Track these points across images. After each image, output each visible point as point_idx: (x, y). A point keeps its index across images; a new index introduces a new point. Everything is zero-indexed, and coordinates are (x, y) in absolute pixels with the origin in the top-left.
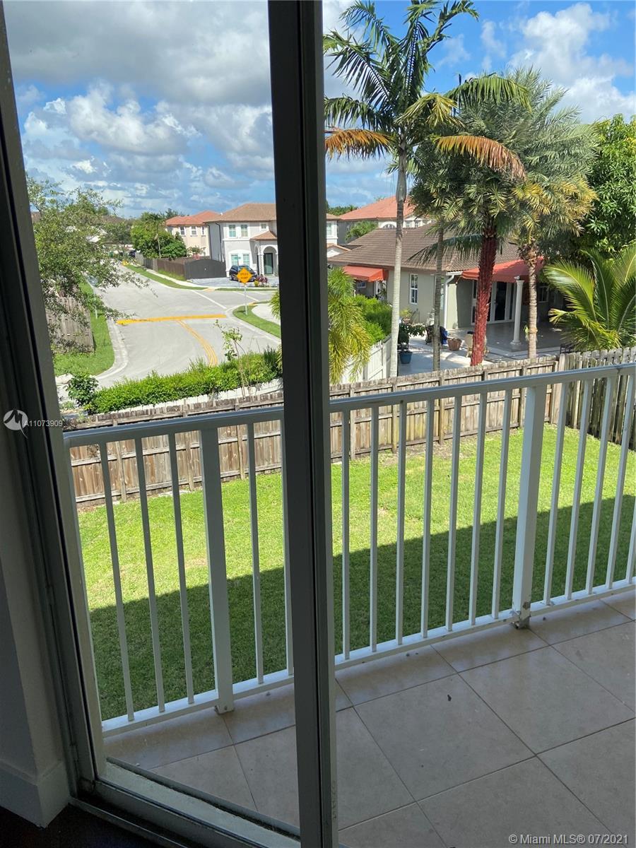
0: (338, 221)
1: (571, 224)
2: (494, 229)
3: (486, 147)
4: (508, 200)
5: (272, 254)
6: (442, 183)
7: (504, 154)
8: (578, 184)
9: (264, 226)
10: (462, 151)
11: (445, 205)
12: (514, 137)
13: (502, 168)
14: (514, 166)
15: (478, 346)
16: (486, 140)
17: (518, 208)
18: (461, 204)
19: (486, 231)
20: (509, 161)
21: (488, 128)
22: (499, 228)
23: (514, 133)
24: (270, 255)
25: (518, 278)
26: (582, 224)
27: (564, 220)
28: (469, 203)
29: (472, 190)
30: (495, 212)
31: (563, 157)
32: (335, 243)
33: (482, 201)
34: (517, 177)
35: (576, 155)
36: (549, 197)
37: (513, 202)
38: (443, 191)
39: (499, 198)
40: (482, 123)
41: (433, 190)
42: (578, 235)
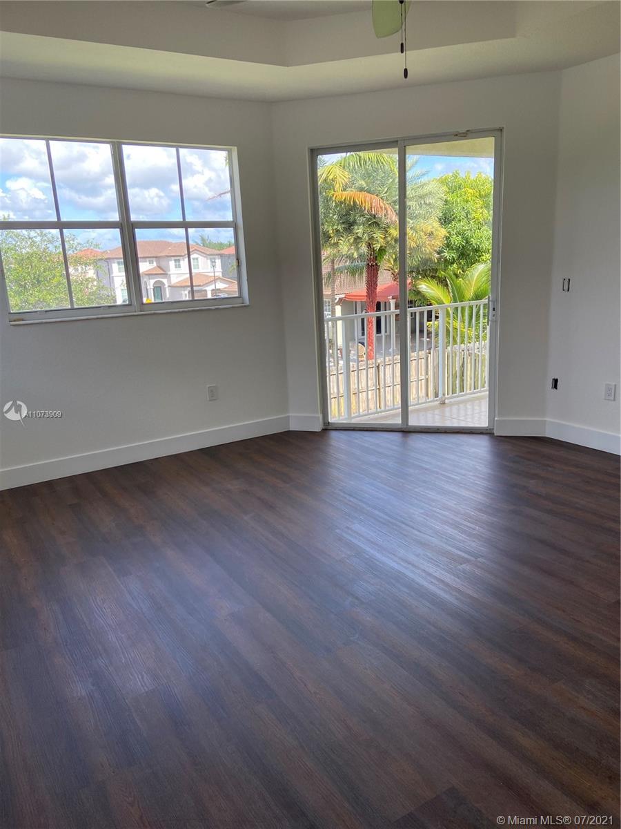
0: (221, 255)
1: (430, 253)
2: (376, 258)
3: (368, 199)
4: (386, 237)
5: (160, 287)
6: (338, 226)
7: (381, 204)
8: (433, 224)
9: (151, 262)
10: (352, 203)
11: (340, 241)
12: (386, 193)
13: (381, 214)
14: (389, 212)
15: (370, 348)
16: (368, 194)
17: (393, 243)
18: (352, 241)
19: (370, 260)
20: (385, 209)
21: (367, 186)
22: (378, 258)
23: (386, 189)
24: (159, 289)
25: (391, 297)
26: (439, 253)
27: (425, 250)
28: (358, 240)
29: (359, 230)
30: (377, 246)
31: (421, 206)
32: (220, 275)
33: (367, 238)
34: (392, 221)
35: (430, 204)
36: (414, 235)
37: (389, 239)
38: (337, 231)
39: (378, 235)
40: (363, 183)
41: (331, 232)
42: (436, 261)
